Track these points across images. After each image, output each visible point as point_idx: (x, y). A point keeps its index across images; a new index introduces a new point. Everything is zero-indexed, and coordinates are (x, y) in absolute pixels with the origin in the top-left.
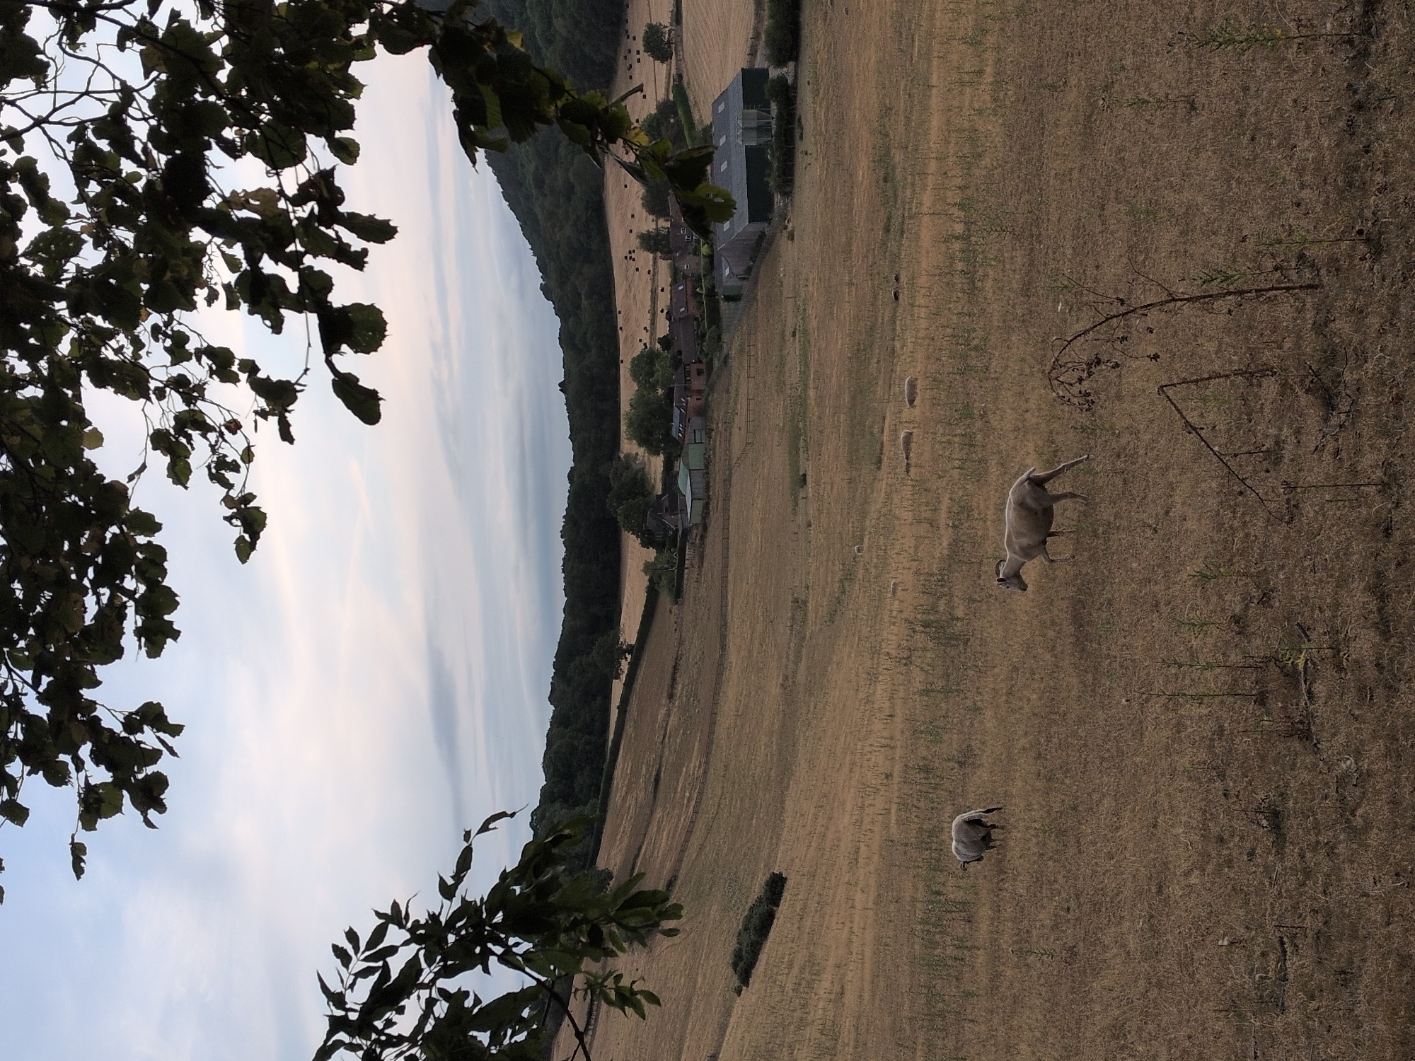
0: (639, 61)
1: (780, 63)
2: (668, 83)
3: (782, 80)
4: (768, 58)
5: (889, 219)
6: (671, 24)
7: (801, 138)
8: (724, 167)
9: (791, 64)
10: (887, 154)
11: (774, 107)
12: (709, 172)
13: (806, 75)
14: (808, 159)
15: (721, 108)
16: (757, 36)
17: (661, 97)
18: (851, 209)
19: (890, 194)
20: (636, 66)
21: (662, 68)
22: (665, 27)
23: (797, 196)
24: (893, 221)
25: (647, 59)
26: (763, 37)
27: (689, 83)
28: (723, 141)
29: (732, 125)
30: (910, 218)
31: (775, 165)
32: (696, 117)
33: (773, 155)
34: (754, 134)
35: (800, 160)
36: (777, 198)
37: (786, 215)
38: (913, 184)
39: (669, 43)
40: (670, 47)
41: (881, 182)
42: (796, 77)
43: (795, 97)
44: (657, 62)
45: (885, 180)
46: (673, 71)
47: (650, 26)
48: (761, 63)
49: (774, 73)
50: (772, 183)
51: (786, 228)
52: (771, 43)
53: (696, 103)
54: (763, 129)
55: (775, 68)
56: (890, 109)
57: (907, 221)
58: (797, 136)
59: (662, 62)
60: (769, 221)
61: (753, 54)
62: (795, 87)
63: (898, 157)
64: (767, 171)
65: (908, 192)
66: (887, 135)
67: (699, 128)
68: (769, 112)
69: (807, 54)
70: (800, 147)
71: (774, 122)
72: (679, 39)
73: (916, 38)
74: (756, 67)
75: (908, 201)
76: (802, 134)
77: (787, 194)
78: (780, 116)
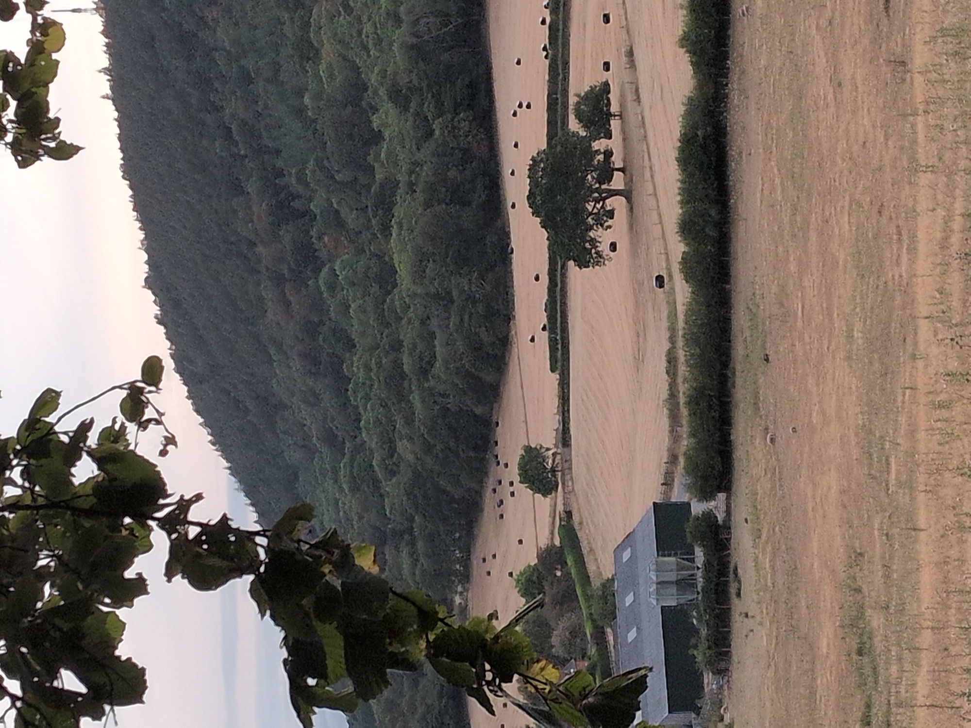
0: (512, 494)
1: (706, 494)
2: (553, 523)
3: (709, 517)
4: (689, 488)
5: (868, 706)
6: (556, 446)
7: (739, 595)
8: (632, 635)
9: (722, 496)
10: (861, 615)
11: (699, 554)
12: (612, 642)
13: (742, 512)
14: (749, 623)
15: (626, 555)
16: (673, 459)
17: (543, 542)
18: (813, 693)
19: (868, 671)
20: (509, 501)
21: (544, 503)
22: (548, 449)
23: (735, 674)
24: (874, 711)
25: (523, 491)
26: (682, 461)
27: (581, 523)
28: (629, 599)
29: (641, 581)
30: (899, 705)
31: (704, 632)
32: (591, 568)
33: (699, 620)
34: (673, 590)
35: (739, 626)
36: (709, 680)
37: (721, 700)
38: (900, 659)
39: (553, 471)
40: (555, 476)
41: (855, 657)
42: (728, 512)
43: (728, 540)
44: (538, 496)
45: (860, 653)
46: (560, 508)
47: (528, 449)
48: (679, 495)
49: (698, 508)
50: (699, 658)
51: (722, 720)
52: (693, 468)
53: (591, 550)
54: (685, 584)
55: (699, 501)
56: (861, 554)
57: (894, 710)
58: (733, 591)
59: (544, 495)
60: (697, 710)
61: (668, 483)
62: (727, 527)
63: (876, 620)
64: (693, 641)
65: (894, 669)
66: (858, 590)
67: (596, 583)
68: (692, 561)
69: (742, 483)
70: (737, 606)
71: (699, 574)
72: (566, 465)
73: (892, 460)
74: (673, 500)
75: (893, 681)
76: (739, 590)
77: (722, 672)
78: (708, 564)
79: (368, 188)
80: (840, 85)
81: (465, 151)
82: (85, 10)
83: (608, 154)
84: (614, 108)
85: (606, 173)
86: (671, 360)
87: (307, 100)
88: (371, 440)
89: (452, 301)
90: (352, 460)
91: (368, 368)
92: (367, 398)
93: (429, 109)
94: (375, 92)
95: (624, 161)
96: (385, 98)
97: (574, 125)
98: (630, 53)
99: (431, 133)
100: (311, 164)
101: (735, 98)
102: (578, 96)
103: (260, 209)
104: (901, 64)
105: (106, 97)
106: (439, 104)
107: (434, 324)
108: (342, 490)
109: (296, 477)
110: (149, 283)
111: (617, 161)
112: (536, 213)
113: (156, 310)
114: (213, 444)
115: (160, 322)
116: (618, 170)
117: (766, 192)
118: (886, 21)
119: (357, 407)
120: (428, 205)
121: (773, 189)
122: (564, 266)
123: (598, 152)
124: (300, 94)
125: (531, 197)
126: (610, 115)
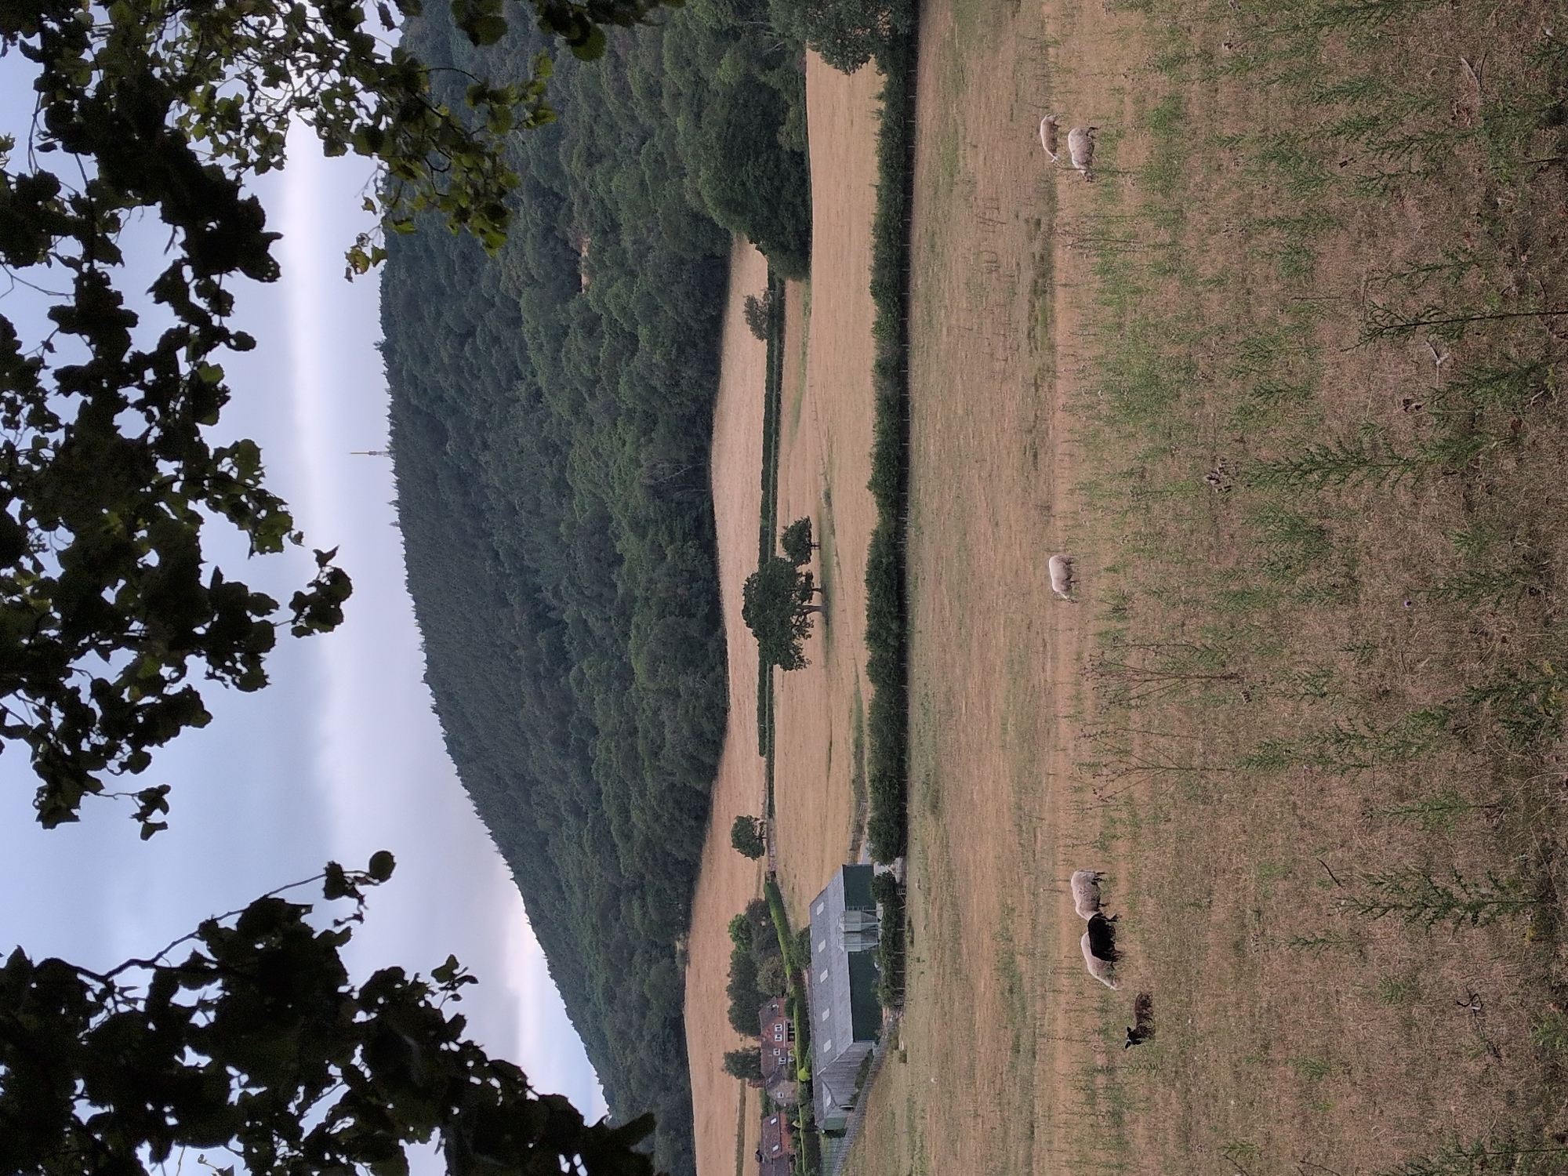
1: (886, 859)
2: (760, 881)
3: (888, 877)
4: (873, 853)
5: (1018, 1037)
6: (763, 817)
7: (912, 942)
8: (824, 976)
9: (898, 860)
10: (1012, 960)
11: (880, 908)
12: (807, 982)
13: (915, 872)
14: (920, 967)
16: (859, 829)
17: (751, 897)
18: (972, 1025)
19: (1017, 1007)
21: (752, 865)
22: (757, 819)
23: (909, 1009)
24: (1022, 1041)
25: (736, 855)
26: (867, 831)
27: (783, 882)
28: (822, 946)
29: (832, 930)
30: (1043, 1036)
31: (883, 972)
32: (791, 920)
33: (880, 963)
34: (858, 938)
35: (912, 968)
36: (886, 1012)
37: (896, 1031)
38: (1043, 997)
39: (761, 838)
40: (761, 842)
41: (1007, 995)
43: (904, 897)
44: (748, 859)
45: (1011, 991)
46: (766, 868)
47: (740, 819)
48: (864, 858)
49: (880, 870)
50: (879, 995)
51: (897, 1048)
52: (876, 836)
53: (791, 903)
54: (867, 933)
55: (880, 864)
56: (1013, 910)
57: (1039, 1040)
58: (908, 940)
59: (753, 858)
60: (877, 1039)
61: (855, 848)
62: (902, 886)
63: (1022, 963)
64: (874, 981)
65: (1039, 1006)
66: (1010, 940)
67: (795, 932)
68: (874, 914)
69: (914, 849)
70: (911, 953)
71: (880, 924)
72: (771, 833)
73: (1038, 831)
74: (859, 863)
75: (1038, 1016)
76: (912, 938)
77: (898, 1008)
78: (887, 918)
79: (611, 601)
80: (997, 524)
81: (692, 573)
82: (380, 453)
83: (809, 577)
84: (814, 540)
85: (807, 593)
86: (859, 746)
87: (562, 528)
88: (610, 810)
89: (679, 696)
90: (594, 826)
91: (608, 749)
92: (607, 775)
93: (664, 538)
94: (619, 524)
95: (822, 582)
96: (626, 527)
97: (780, 552)
98: (828, 496)
99: (664, 558)
100: (565, 582)
101: (912, 533)
102: (785, 528)
103: (521, 618)
104: (1046, 508)
105: (395, 524)
106: (671, 533)
107: (664, 715)
108: (585, 853)
109: (547, 841)
110: (427, 679)
111: (816, 583)
112: (749, 625)
113: (433, 701)
114: (478, 814)
115: (436, 711)
116: (817, 590)
117: (937, 610)
118: (1034, 473)
119: (599, 784)
120: (661, 615)
121: (942, 608)
122: (771, 669)
123: (801, 574)
124: (557, 524)
125: (746, 611)
126: (811, 545)
